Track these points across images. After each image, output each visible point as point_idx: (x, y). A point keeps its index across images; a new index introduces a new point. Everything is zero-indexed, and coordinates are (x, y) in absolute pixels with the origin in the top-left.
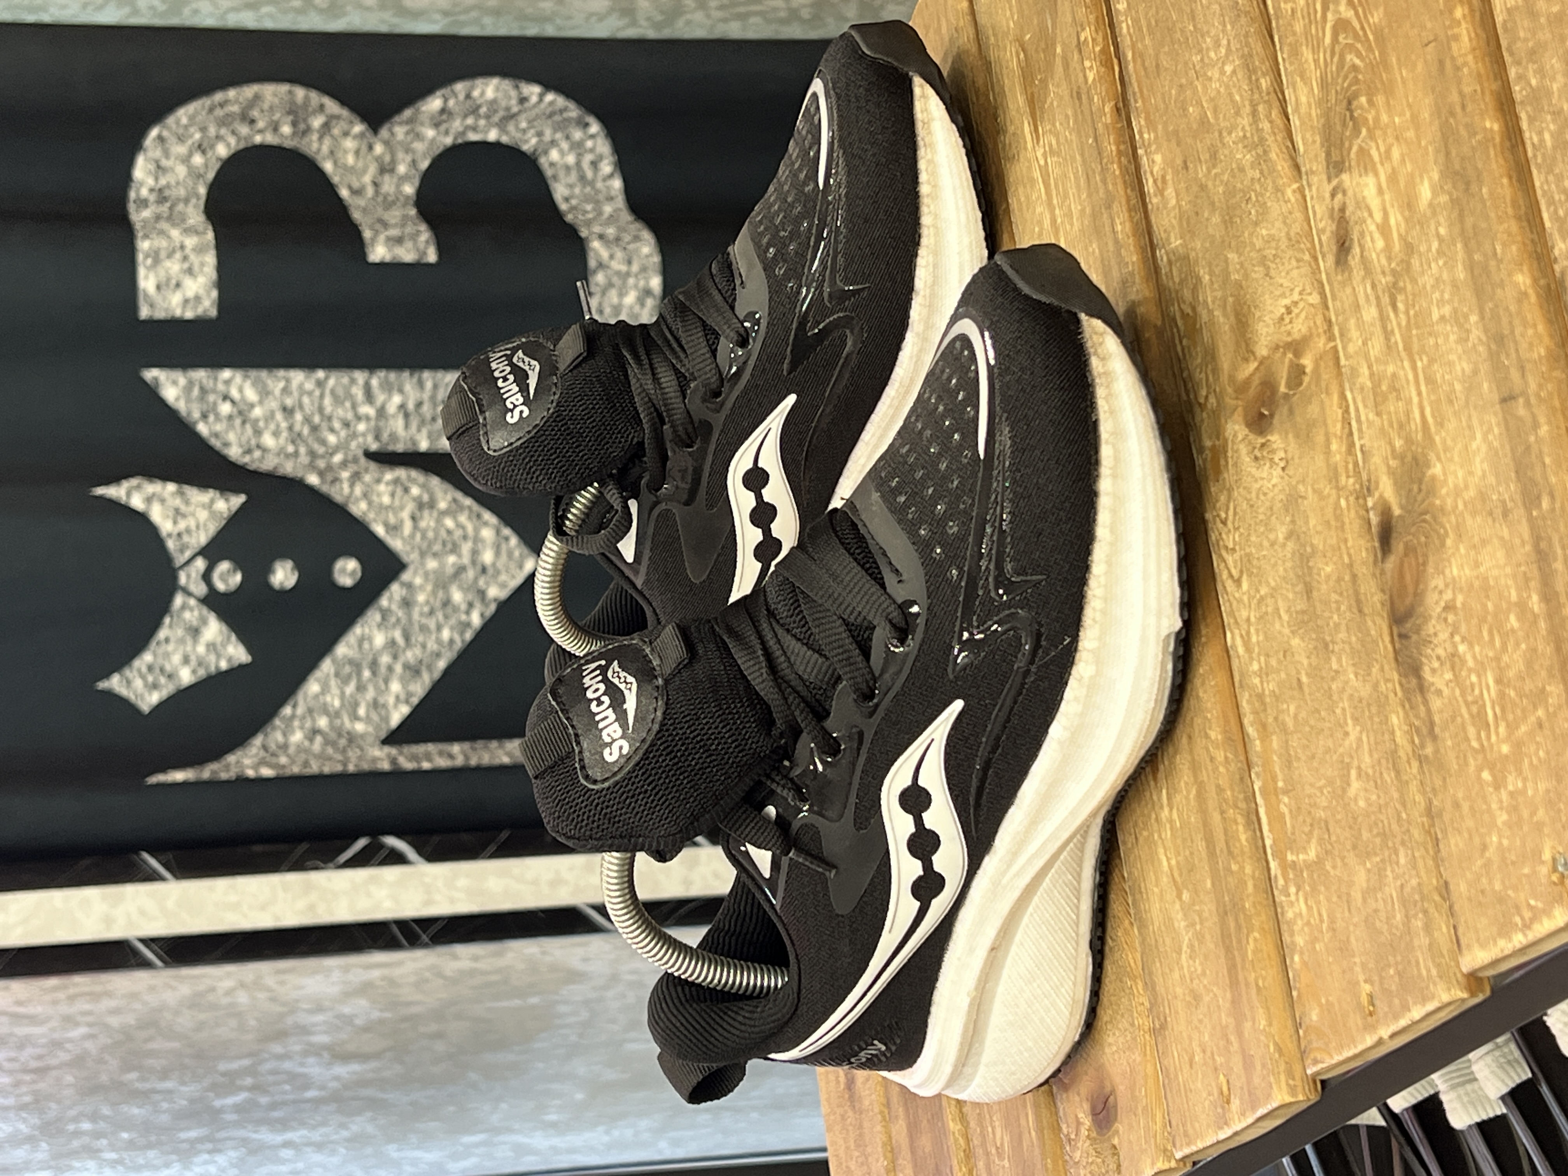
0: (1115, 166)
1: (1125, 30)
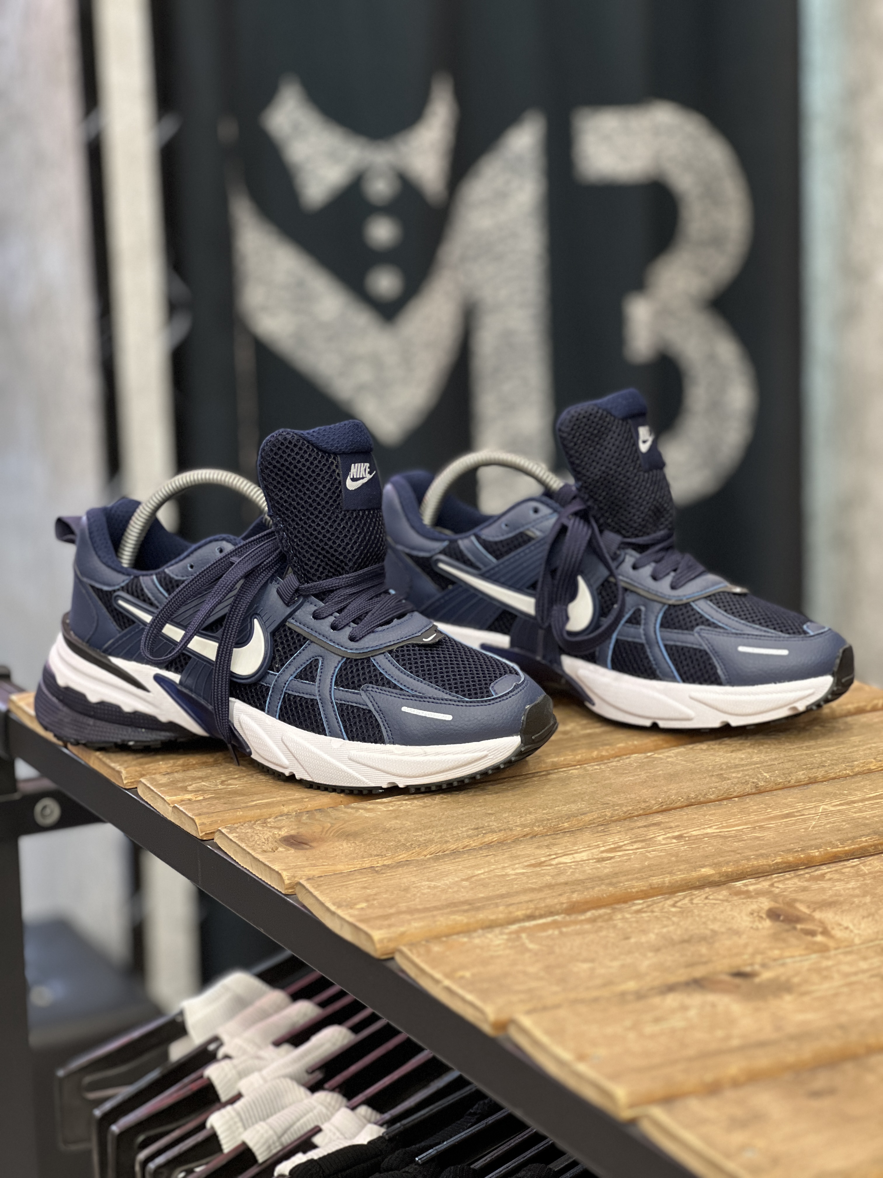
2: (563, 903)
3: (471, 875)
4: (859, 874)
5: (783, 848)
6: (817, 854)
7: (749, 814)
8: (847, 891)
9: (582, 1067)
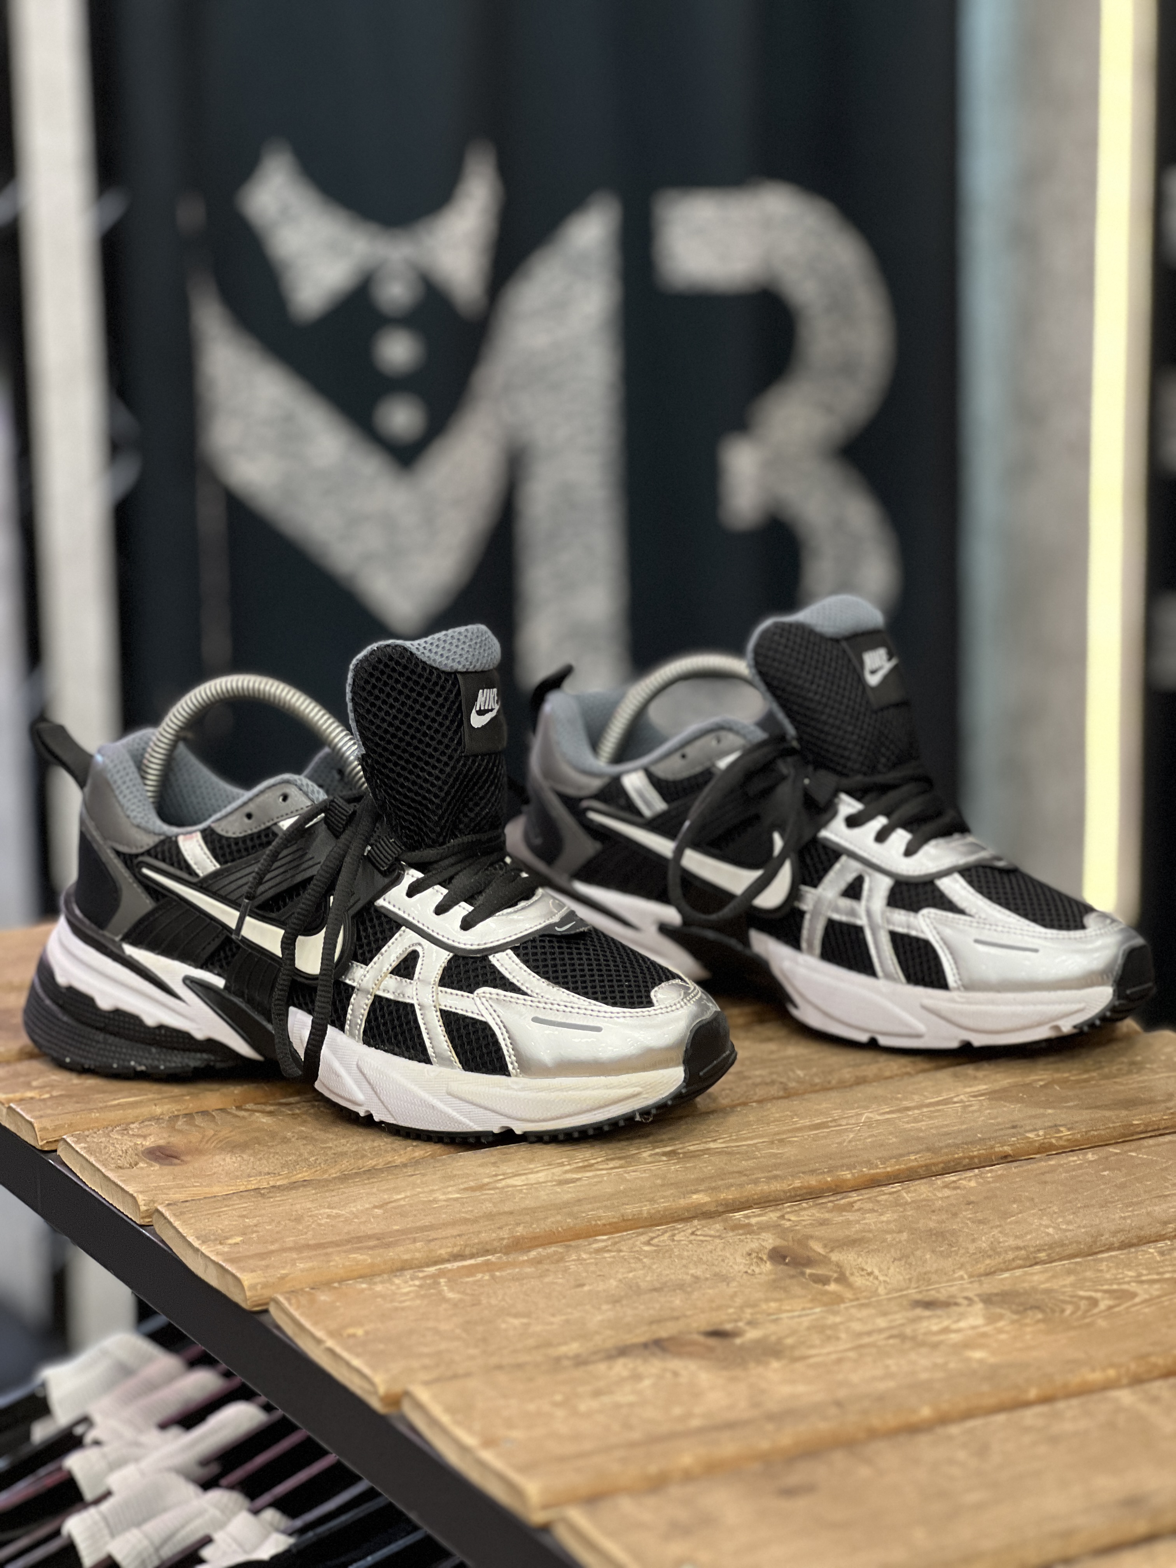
0: (961, 1155)
1: (1071, 1159)
2: (503, 1239)
3: (388, 1201)
4: (898, 1203)
5: (806, 1169)
6: (849, 1176)
7: (768, 1124)
8: (879, 1225)
9: (487, 1455)
